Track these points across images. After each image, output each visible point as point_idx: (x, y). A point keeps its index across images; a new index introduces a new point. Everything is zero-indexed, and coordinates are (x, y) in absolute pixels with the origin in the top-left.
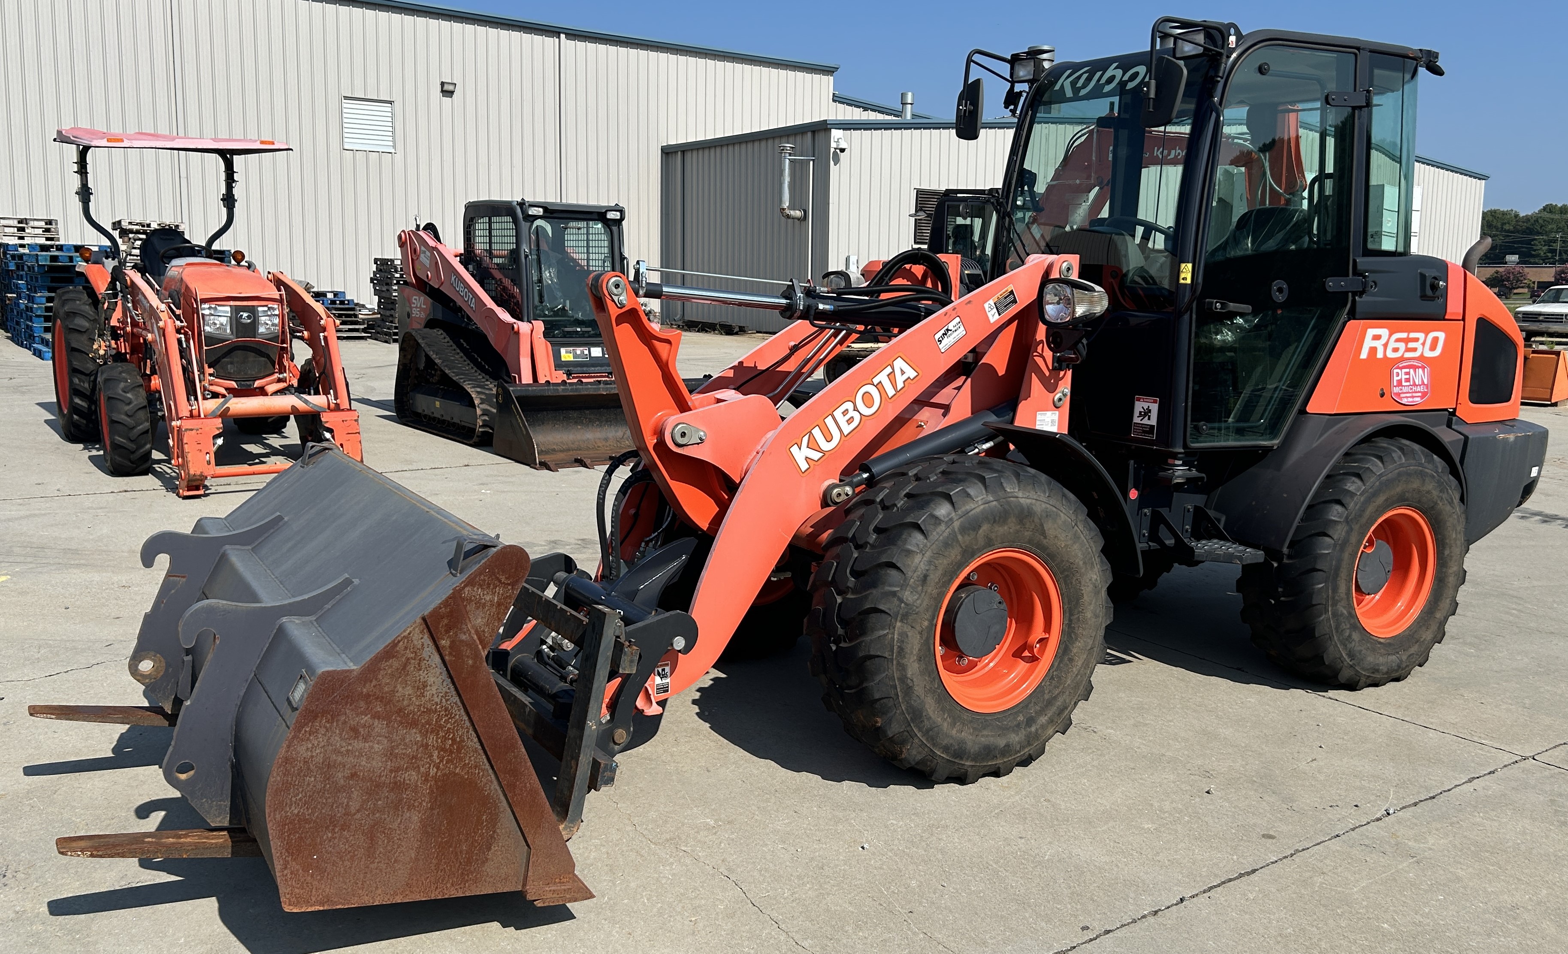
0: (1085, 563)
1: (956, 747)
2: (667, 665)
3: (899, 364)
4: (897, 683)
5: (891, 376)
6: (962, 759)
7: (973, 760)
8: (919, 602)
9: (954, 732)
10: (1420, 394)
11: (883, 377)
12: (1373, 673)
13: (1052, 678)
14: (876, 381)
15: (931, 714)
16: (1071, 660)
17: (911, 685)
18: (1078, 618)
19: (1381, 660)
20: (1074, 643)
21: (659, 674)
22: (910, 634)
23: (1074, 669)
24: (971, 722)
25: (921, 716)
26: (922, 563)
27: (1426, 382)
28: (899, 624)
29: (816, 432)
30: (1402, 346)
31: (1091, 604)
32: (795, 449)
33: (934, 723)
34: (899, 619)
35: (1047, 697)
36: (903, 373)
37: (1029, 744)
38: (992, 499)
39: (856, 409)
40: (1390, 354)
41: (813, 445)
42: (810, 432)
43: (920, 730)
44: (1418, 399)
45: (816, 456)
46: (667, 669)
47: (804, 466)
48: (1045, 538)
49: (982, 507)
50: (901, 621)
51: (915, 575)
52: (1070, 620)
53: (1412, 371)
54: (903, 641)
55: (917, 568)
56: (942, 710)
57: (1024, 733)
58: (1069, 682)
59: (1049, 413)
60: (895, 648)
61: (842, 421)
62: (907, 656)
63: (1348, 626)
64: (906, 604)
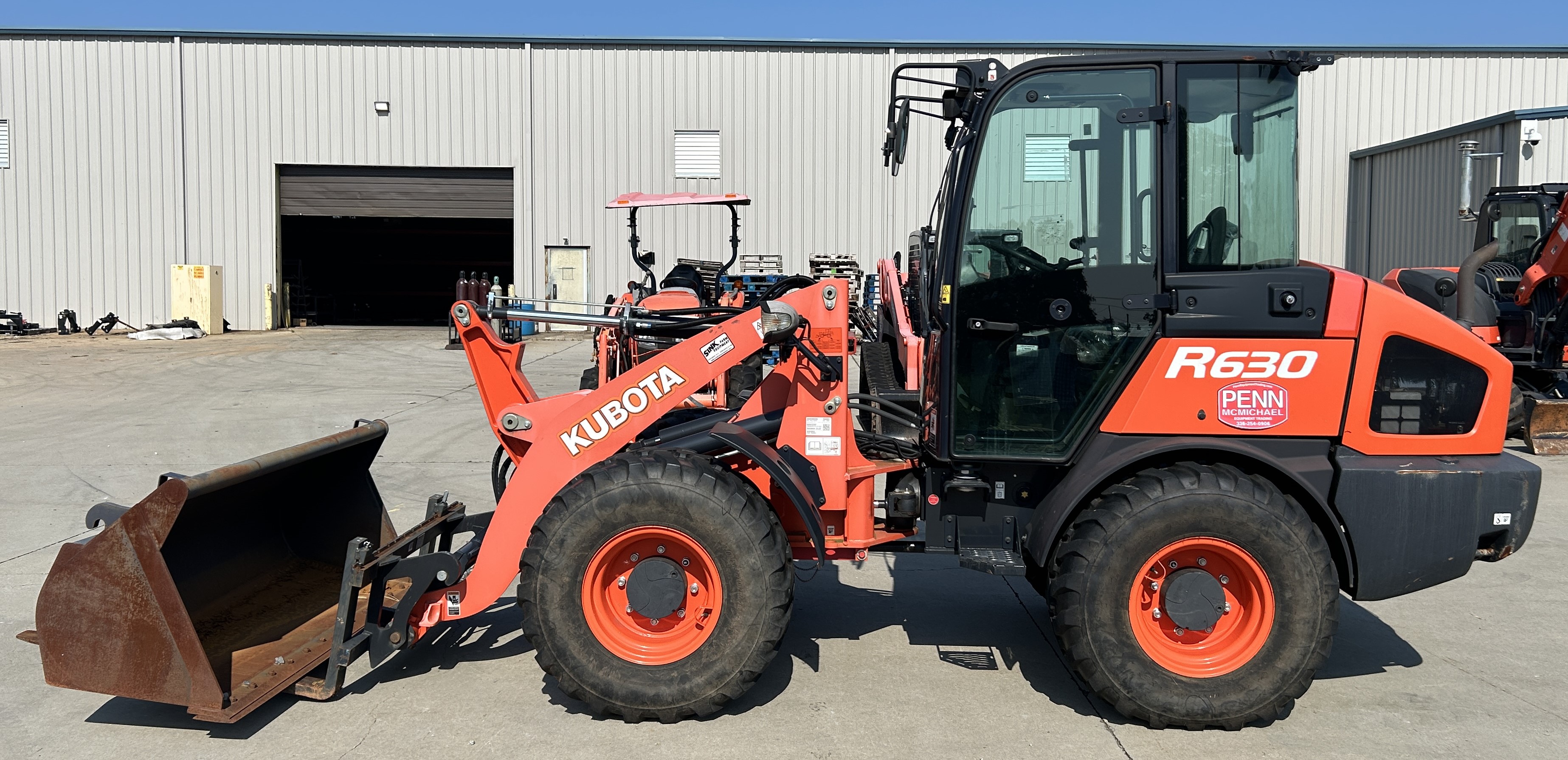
0: (738, 547)
1: (603, 687)
2: (457, 593)
3: (664, 372)
4: (542, 624)
5: (658, 382)
6: (611, 698)
7: (622, 701)
8: (556, 560)
9: (601, 674)
10: (1270, 419)
11: (649, 382)
12: (1165, 712)
13: (711, 645)
14: (642, 385)
15: (576, 654)
16: (729, 632)
17: (553, 627)
18: (736, 596)
19: (1176, 699)
20: (732, 617)
21: (450, 600)
22: (549, 586)
23: (734, 641)
24: (620, 669)
25: (565, 655)
26: (560, 530)
27: (1280, 405)
28: (540, 577)
29: (585, 424)
30: (1238, 367)
31: (749, 584)
32: (565, 437)
33: (579, 663)
34: (540, 572)
35: (704, 660)
36: (669, 379)
37: (684, 699)
38: (632, 483)
39: (622, 407)
40: (1216, 373)
41: (582, 433)
42: (579, 424)
43: (567, 666)
44: (1268, 423)
45: (586, 443)
46: (457, 597)
47: (574, 451)
48: (692, 520)
49: (621, 489)
50: (542, 574)
51: (554, 538)
52: (729, 596)
53: (1255, 393)
54: (543, 591)
55: (556, 533)
56: (587, 653)
57: (677, 688)
58: (728, 651)
59: (820, 419)
60: (538, 595)
61: (610, 416)
62: (548, 603)
63: (1121, 655)
64: (545, 561)
